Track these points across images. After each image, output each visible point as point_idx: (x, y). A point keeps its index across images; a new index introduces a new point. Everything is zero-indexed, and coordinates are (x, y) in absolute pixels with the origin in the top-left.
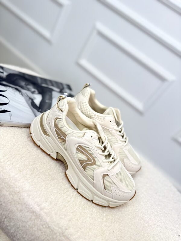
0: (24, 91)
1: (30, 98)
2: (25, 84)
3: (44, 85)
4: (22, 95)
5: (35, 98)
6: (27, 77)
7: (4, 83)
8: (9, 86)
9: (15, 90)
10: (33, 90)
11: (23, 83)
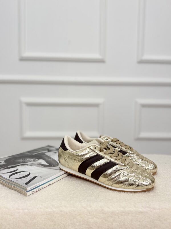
1: (38, 164)
2: (23, 160)
3: (35, 154)
4: (30, 165)
5: (40, 162)
8: (17, 166)
9: (23, 166)
10: (33, 160)
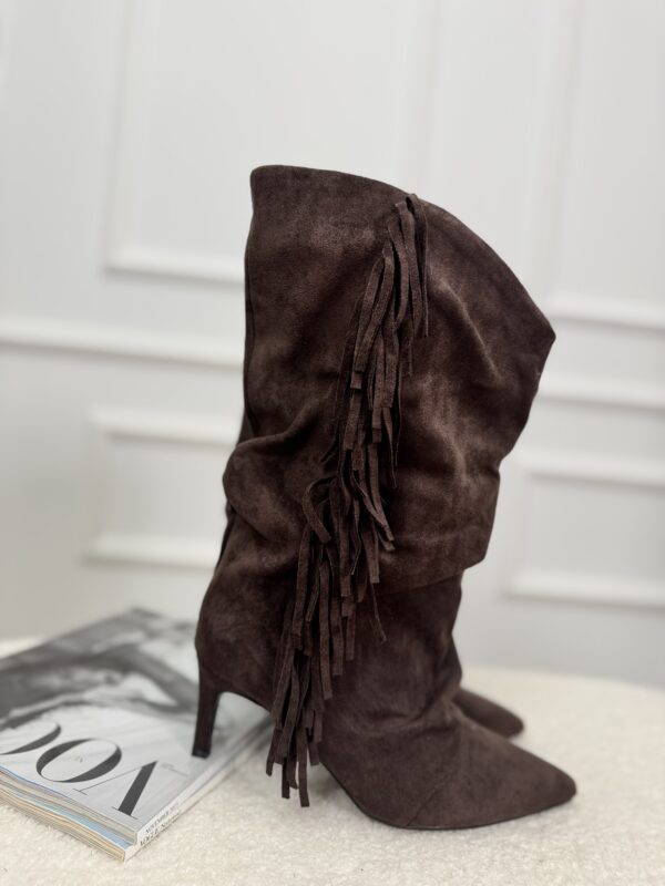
0: (88, 695)
1: (133, 700)
3: (98, 648)
6: (31, 659)
7: (17, 713)
8: (46, 711)
11: (54, 680)
